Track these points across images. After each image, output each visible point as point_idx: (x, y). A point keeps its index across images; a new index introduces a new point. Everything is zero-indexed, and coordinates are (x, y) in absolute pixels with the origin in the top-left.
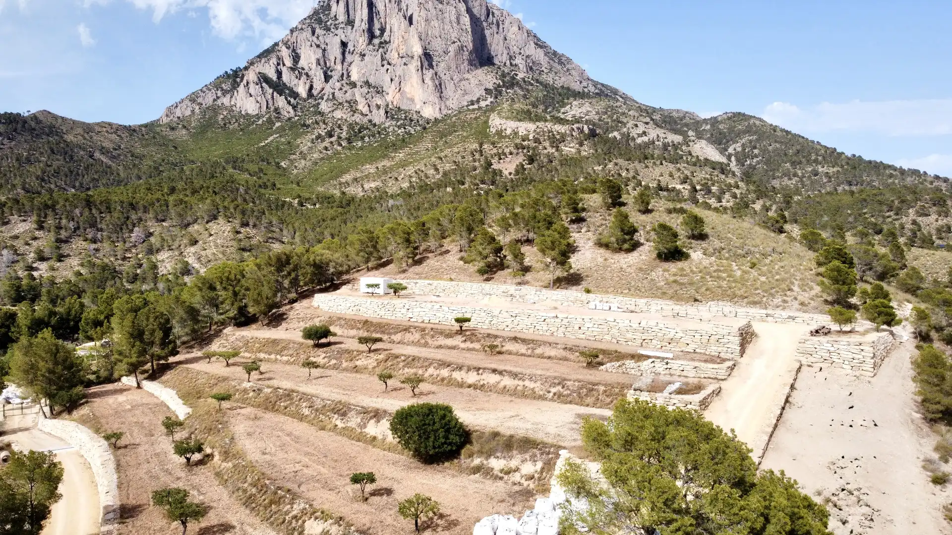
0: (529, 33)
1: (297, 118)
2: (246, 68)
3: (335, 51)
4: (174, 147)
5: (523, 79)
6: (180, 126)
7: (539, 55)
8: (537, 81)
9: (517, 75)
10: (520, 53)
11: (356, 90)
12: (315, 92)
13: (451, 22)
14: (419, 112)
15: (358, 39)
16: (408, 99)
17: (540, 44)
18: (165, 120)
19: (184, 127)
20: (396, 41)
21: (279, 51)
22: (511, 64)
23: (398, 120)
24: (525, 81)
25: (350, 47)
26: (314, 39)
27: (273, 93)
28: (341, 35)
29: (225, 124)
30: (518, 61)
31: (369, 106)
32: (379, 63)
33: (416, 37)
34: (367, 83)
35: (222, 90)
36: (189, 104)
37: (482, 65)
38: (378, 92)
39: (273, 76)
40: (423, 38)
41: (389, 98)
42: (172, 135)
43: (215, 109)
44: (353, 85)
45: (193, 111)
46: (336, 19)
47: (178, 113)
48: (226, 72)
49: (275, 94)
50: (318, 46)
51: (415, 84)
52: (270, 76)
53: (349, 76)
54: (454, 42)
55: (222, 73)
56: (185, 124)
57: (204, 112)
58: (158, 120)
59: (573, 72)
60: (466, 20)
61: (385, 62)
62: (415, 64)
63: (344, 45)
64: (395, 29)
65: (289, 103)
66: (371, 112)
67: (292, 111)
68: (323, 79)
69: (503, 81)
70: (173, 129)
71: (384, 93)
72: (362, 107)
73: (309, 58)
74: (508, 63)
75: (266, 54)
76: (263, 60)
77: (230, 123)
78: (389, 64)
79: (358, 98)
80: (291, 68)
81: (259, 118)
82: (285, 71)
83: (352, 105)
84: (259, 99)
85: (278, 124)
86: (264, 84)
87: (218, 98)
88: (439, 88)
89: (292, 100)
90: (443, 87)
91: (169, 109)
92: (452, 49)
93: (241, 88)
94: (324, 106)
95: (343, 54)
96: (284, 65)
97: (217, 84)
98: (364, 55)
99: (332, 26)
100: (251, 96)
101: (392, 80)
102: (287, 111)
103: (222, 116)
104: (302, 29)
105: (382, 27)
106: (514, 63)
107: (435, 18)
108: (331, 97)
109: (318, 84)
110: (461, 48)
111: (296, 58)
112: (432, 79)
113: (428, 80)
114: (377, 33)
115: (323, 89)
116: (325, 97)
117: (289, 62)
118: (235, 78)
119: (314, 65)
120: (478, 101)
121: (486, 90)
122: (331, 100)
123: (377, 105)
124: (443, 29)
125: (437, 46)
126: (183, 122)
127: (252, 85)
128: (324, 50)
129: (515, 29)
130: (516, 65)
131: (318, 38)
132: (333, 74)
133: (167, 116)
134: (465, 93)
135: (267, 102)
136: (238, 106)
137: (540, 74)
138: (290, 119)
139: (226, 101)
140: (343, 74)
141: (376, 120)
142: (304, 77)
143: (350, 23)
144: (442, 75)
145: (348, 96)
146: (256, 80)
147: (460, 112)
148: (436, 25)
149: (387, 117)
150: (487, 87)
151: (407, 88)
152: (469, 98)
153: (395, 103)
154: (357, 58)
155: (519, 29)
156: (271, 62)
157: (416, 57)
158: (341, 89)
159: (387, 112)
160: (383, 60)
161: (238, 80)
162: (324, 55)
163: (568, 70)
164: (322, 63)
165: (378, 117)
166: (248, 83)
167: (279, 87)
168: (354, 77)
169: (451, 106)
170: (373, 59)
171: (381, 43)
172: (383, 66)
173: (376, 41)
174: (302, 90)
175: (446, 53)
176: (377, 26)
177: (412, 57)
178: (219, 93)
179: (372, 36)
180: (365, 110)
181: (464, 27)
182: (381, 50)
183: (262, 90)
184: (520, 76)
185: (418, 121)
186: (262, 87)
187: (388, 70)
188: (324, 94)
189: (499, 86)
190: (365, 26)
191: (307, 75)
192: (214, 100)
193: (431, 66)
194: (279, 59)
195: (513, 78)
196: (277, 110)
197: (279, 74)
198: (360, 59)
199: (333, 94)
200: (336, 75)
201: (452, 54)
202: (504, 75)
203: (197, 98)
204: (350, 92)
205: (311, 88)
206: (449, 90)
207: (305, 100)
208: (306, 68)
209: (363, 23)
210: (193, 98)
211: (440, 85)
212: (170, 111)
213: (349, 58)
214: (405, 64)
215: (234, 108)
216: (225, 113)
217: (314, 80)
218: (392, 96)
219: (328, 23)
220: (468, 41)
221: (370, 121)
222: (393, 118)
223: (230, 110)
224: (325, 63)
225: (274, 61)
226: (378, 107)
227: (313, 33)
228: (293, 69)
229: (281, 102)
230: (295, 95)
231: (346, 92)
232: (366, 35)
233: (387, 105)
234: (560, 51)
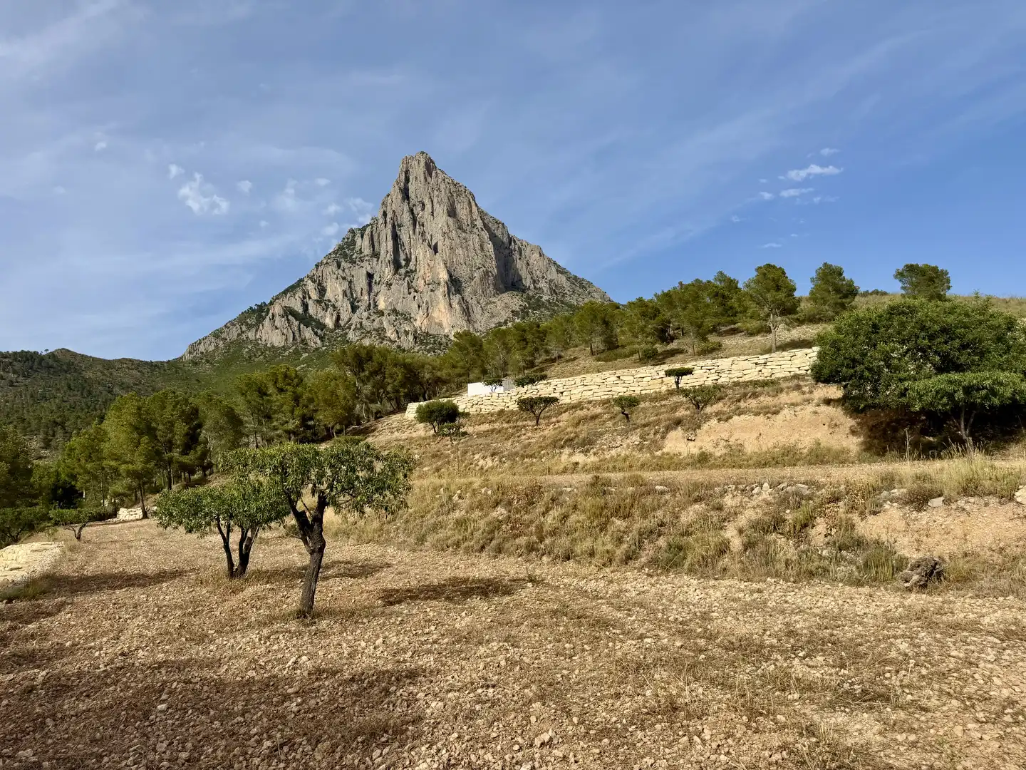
0: (550, 260)
1: (324, 348)
2: (271, 303)
3: (361, 283)
4: (197, 380)
5: (548, 301)
6: (203, 361)
7: (562, 279)
8: (562, 302)
9: (542, 297)
10: (543, 277)
11: (384, 318)
12: (342, 323)
13: (474, 249)
14: (448, 336)
15: (385, 271)
16: (436, 323)
17: (561, 271)
18: (188, 357)
19: (207, 361)
20: (422, 270)
21: (305, 285)
22: (535, 288)
23: (427, 344)
24: (550, 303)
25: (376, 278)
26: (340, 271)
27: (299, 325)
28: (367, 267)
29: (250, 357)
30: (542, 284)
31: (397, 332)
32: (406, 291)
33: (442, 266)
34: (395, 311)
35: (247, 324)
36: (213, 340)
37: (507, 289)
38: (406, 319)
39: (299, 309)
40: (448, 265)
41: (417, 324)
42: (194, 370)
43: (239, 344)
44: (381, 313)
45: (217, 346)
46: (361, 253)
47: (202, 348)
48: (251, 308)
49: (302, 326)
50: (344, 278)
51: (443, 310)
52: (296, 309)
53: (376, 306)
54: (479, 268)
55: (246, 308)
56: (209, 358)
57: (228, 347)
58: (181, 358)
59: (595, 295)
60: (490, 247)
61: (412, 290)
62: (442, 289)
63: (370, 276)
64: (421, 257)
65: (316, 334)
66: (399, 338)
67: (319, 341)
68: (350, 310)
69: (529, 304)
70: (196, 364)
71: (412, 320)
72: (390, 333)
73: (335, 290)
74: (532, 286)
75: (291, 289)
76: (289, 295)
77: (255, 355)
78: (416, 291)
79: (385, 325)
80: (317, 301)
81: (285, 350)
82: (310, 303)
83: (380, 332)
84: (285, 331)
85: (305, 355)
86: (290, 317)
87: (243, 332)
88: (467, 312)
89: (319, 332)
90: (471, 311)
91: (192, 346)
92: (477, 275)
93: (267, 322)
94: (351, 336)
95: (370, 285)
96: (310, 298)
97: (242, 320)
98: (391, 284)
99: (358, 259)
100: (277, 328)
101: (419, 307)
102: (315, 342)
103: (247, 350)
104: (327, 263)
105: (407, 257)
106: (538, 286)
107: (459, 247)
108: (358, 326)
109: (345, 316)
110: (486, 273)
111: (322, 291)
112: (459, 303)
113: (455, 305)
114: (403, 263)
115: (350, 319)
116: (353, 327)
117: (314, 295)
118: (260, 312)
119: (341, 296)
120: (506, 322)
121: (512, 312)
122: (359, 329)
123: (405, 331)
124: (468, 256)
125: (463, 272)
126: (208, 358)
127: (277, 318)
128: (350, 282)
129: (536, 255)
130: (540, 288)
131: (343, 270)
132: (360, 304)
133: (190, 353)
134: (493, 316)
135: (294, 333)
136: (263, 339)
137: (563, 296)
138: (317, 349)
139: (251, 335)
140: (370, 304)
141: (405, 346)
142: (331, 309)
143: (376, 255)
144: (469, 300)
145: (376, 324)
146: (282, 312)
147: (488, 333)
148: (461, 252)
149: (416, 342)
150: (514, 309)
151: (435, 314)
152: (496, 320)
153: (423, 329)
154: (384, 287)
155: (540, 256)
156: (297, 296)
157: (442, 284)
158: (368, 318)
159: (415, 338)
160: (409, 287)
161: (264, 314)
162: (350, 287)
163: (589, 293)
164: (349, 295)
165: (408, 342)
166: (273, 316)
167: (305, 319)
168: (382, 305)
169: (480, 328)
170: (400, 287)
171: (407, 272)
172: (410, 293)
173: (402, 271)
174: (329, 322)
175: (472, 278)
176: (402, 256)
177: (439, 284)
178: (244, 328)
179: (397, 265)
180: (393, 336)
181: (488, 254)
182: (407, 278)
183: (289, 323)
184: (545, 298)
185: (447, 344)
186: (288, 320)
187: (415, 297)
188: (352, 324)
189: (525, 307)
190: (390, 257)
191: (334, 306)
192: (239, 335)
193: (458, 291)
194: (305, 293)
195: (538, 300)
196: (304, 341)
197: (305, 306)
198: (386, 288)
199: (361, 323)
200: (363, 305)
201: (477, 279)
202: (529, 298)
203: (221, 333)
204: (377, 320)
205: (338, 318)
206: (477, 313)
207: (332, 331)
208: (333, 300)
209: (388, 255)
210: (217, 335)
211: (468, 308)
212: (193, 348)
213: (375, 288)
214: (432, 291)
215: (260, 342)
216: (250, 347)
217: (342, 311)
218: (420, 322)
219: (354, 257)
220: (492, 266)
221: (399, 347)
222: (422, 343)
223: (256, 343)
224: (352, 294)
225: (300, 294)
226: (407, 333)
227: (339, 266)
228: (319, 302)
229: (308, 333)
230: (322, 326)
231: (374, 320)
232: (392, 266)
233: (416, 331)
234: (580, 276)
